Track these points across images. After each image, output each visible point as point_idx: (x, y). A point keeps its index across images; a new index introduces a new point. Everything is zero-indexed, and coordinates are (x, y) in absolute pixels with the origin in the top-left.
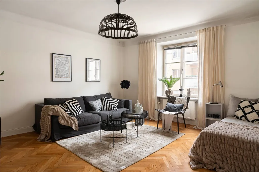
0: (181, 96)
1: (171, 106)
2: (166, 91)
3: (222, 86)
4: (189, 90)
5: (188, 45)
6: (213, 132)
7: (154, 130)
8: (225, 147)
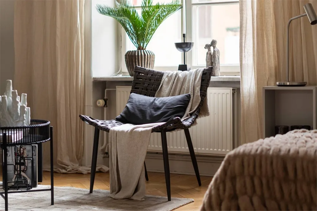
0: (183, 68)
1: (143, 105)
2: (126, 55)
3: (313, 20)
4: (212, 48)
6: (262, 151)
7: (79, 196)
8: (296, 192)
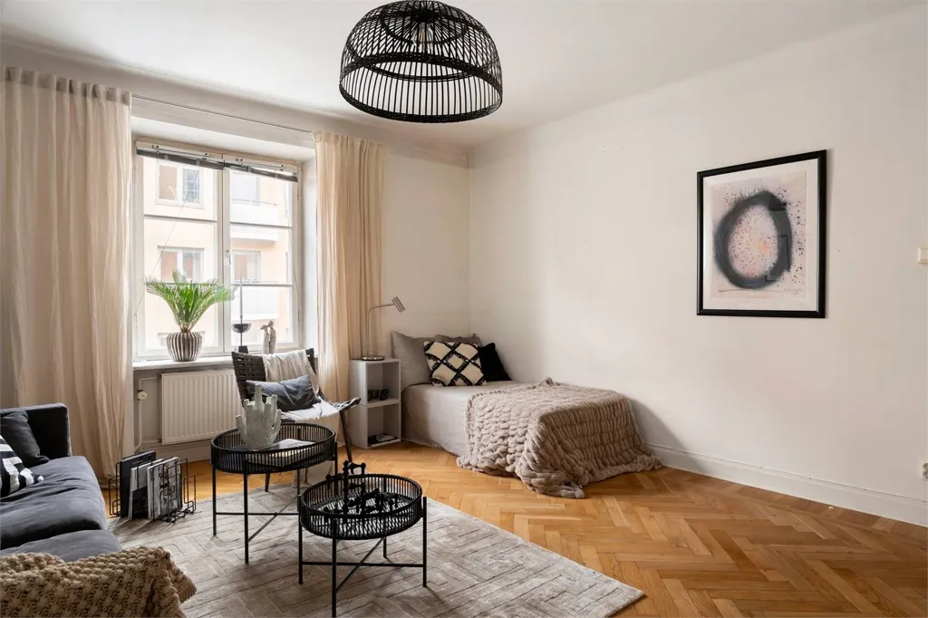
3: (402, 309)
4: (269, 329)
5: (246, 162)
